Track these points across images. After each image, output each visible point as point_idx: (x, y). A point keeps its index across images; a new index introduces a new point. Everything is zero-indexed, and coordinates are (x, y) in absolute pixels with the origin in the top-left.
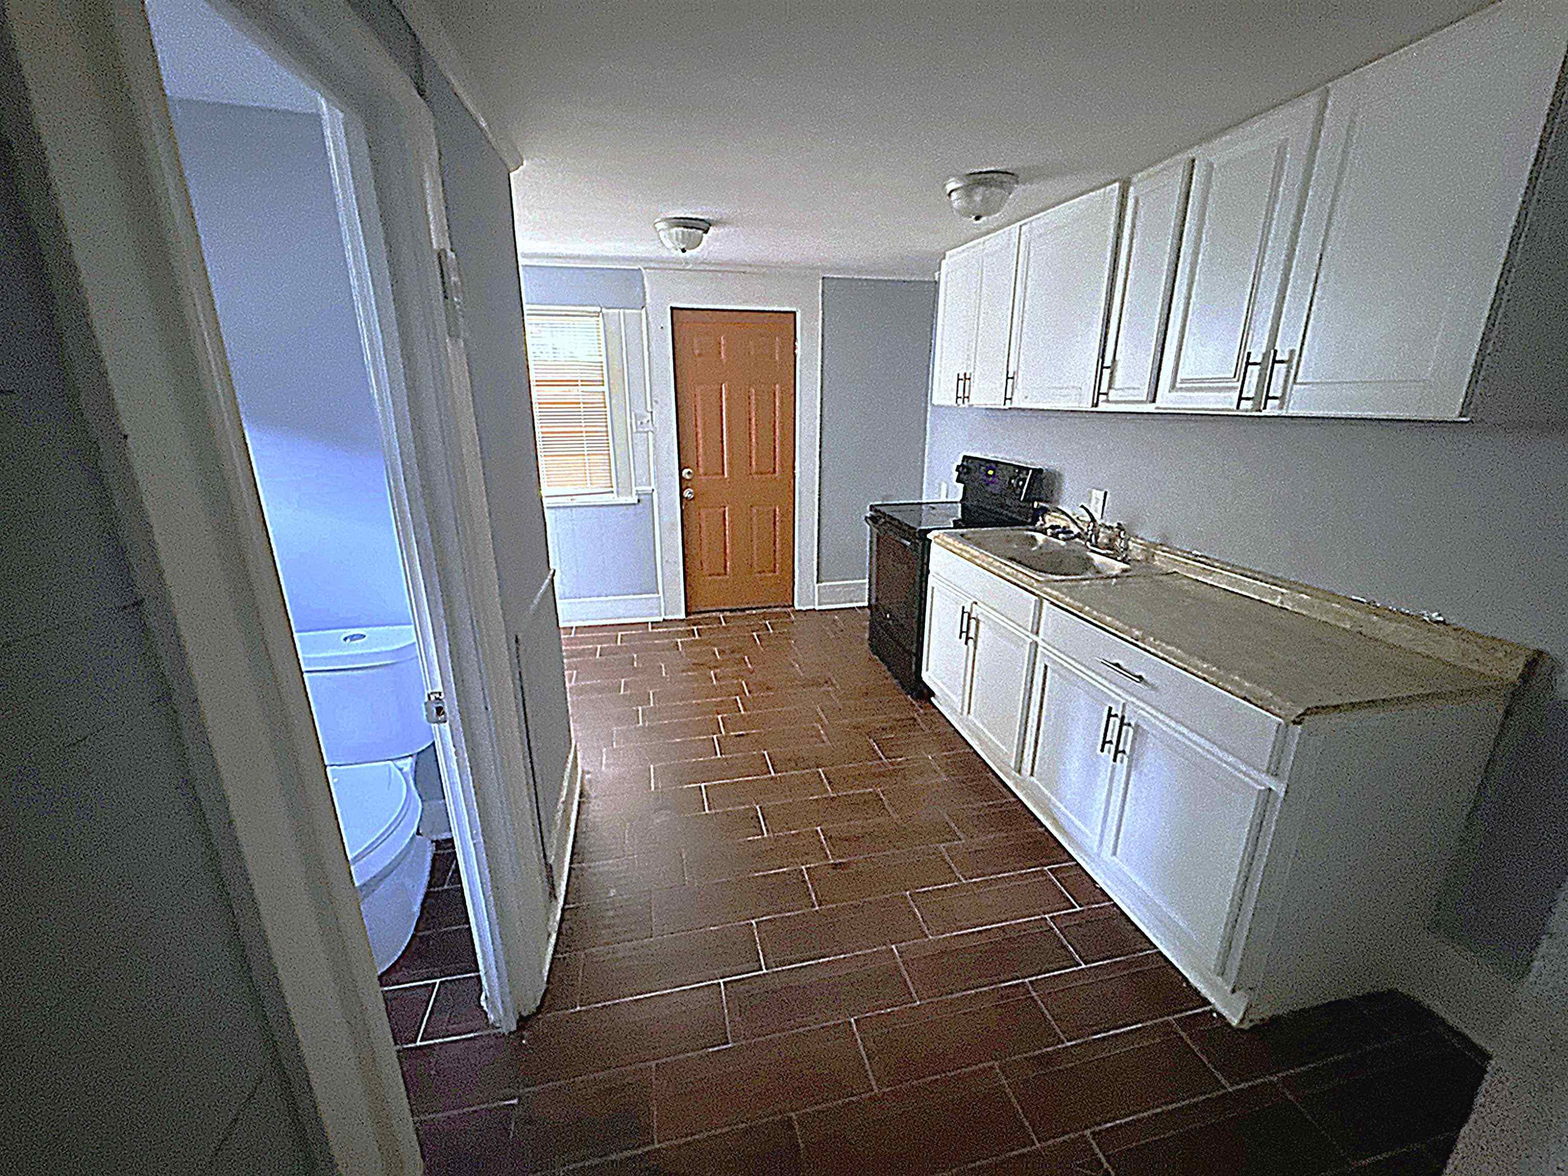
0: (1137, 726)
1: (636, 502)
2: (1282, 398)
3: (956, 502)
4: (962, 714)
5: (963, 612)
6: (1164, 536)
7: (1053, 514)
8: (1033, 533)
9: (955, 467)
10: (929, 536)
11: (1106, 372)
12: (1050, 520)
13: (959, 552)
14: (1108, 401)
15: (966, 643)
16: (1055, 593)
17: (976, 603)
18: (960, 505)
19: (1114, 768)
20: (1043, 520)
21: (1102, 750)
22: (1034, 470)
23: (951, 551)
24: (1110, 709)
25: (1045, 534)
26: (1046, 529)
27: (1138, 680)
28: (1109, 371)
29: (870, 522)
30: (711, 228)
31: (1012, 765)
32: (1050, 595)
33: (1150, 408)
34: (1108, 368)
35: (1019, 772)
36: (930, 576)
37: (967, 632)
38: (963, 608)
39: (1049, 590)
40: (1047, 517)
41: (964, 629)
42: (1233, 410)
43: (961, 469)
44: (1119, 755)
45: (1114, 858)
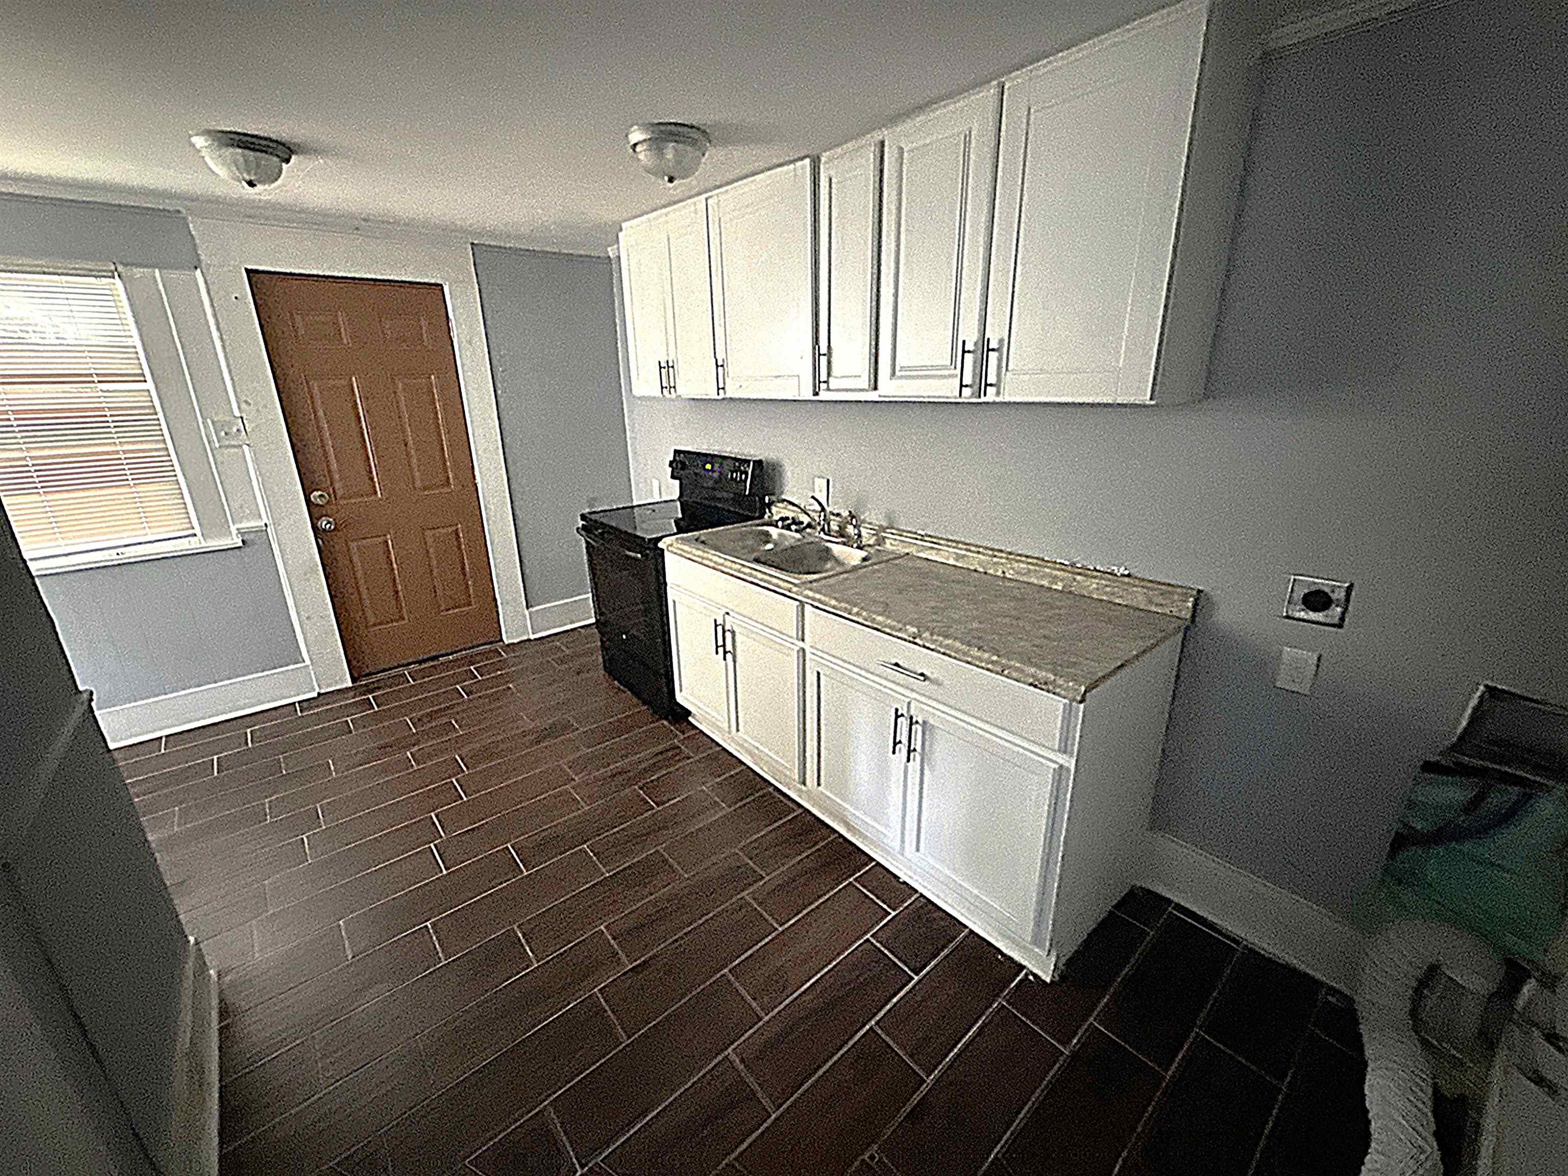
0: (924, 722)
1: (241, 544)
2: (997, 385)
3: (673, 501)
4: (730, 733)
5: (716, 626)
6: (888, 517)
7: (779, 505)
8: (765, 528)
9: (668, 463)
10: (661, 545)
11: (824, 360)
12: (778, 512)
13: (699, 560)
14: (828, 389)
15: (725, 659)
16: (818, 596)
17: (728, 613)
18: (678, 503)
19: (906, 768)
20: (770, 512)
21: (894, 752)
22: (755, 462)
23: (689, 559)
24: (897, 710)
25: (777, 526)
26: (777, 521)
27: (922, 678)
28: (825, 358)
29: (583, 533)
30: (293, 157)
31: (796, 777)
32: (814, 599)
33: (873, 396)
34: (824, 355)
35: (804, 783)
36: (668, 588)
37: (724, 646)
38: (715, 621)
39: (811, 594)
40: (774, 509)
41: (720, 643)
42: (956, 398)
43: (674, 465)
44: (912, 755)
45: (918, 854)
